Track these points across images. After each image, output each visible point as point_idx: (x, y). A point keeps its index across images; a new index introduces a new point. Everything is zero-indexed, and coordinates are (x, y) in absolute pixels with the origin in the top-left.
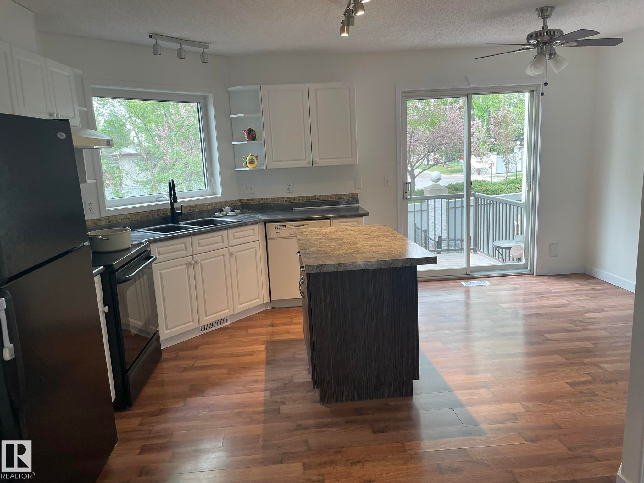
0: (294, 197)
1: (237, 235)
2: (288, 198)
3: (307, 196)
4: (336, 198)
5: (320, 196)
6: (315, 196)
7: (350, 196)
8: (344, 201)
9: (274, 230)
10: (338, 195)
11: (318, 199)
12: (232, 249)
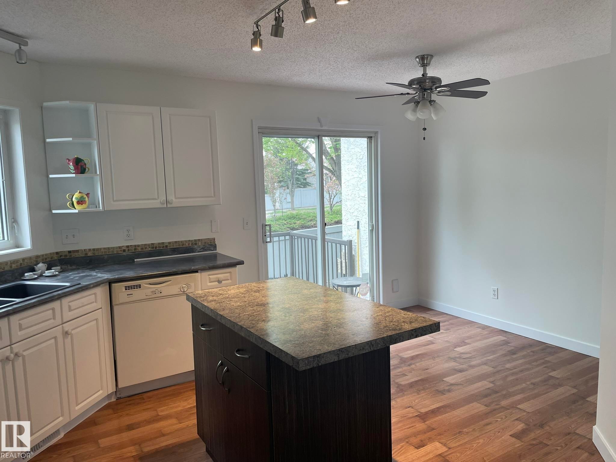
0: (135, 246)
1: (73, 305)
2: (128, 247)
3: (153, 244)
4: (189, 244)
5: (170, 243)
6: (163, 243)
7: (205, 241)
8: (200, 247)
9: (125, 292)
10: (192, 241)
11: (167, 246)
12: (67, 327)
